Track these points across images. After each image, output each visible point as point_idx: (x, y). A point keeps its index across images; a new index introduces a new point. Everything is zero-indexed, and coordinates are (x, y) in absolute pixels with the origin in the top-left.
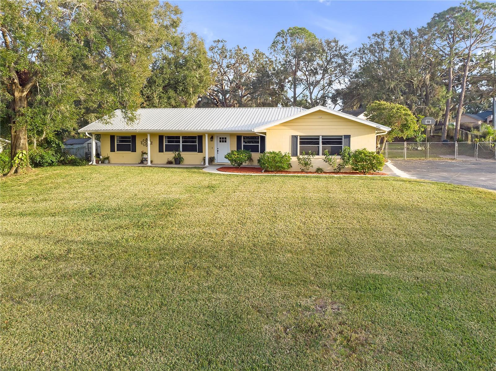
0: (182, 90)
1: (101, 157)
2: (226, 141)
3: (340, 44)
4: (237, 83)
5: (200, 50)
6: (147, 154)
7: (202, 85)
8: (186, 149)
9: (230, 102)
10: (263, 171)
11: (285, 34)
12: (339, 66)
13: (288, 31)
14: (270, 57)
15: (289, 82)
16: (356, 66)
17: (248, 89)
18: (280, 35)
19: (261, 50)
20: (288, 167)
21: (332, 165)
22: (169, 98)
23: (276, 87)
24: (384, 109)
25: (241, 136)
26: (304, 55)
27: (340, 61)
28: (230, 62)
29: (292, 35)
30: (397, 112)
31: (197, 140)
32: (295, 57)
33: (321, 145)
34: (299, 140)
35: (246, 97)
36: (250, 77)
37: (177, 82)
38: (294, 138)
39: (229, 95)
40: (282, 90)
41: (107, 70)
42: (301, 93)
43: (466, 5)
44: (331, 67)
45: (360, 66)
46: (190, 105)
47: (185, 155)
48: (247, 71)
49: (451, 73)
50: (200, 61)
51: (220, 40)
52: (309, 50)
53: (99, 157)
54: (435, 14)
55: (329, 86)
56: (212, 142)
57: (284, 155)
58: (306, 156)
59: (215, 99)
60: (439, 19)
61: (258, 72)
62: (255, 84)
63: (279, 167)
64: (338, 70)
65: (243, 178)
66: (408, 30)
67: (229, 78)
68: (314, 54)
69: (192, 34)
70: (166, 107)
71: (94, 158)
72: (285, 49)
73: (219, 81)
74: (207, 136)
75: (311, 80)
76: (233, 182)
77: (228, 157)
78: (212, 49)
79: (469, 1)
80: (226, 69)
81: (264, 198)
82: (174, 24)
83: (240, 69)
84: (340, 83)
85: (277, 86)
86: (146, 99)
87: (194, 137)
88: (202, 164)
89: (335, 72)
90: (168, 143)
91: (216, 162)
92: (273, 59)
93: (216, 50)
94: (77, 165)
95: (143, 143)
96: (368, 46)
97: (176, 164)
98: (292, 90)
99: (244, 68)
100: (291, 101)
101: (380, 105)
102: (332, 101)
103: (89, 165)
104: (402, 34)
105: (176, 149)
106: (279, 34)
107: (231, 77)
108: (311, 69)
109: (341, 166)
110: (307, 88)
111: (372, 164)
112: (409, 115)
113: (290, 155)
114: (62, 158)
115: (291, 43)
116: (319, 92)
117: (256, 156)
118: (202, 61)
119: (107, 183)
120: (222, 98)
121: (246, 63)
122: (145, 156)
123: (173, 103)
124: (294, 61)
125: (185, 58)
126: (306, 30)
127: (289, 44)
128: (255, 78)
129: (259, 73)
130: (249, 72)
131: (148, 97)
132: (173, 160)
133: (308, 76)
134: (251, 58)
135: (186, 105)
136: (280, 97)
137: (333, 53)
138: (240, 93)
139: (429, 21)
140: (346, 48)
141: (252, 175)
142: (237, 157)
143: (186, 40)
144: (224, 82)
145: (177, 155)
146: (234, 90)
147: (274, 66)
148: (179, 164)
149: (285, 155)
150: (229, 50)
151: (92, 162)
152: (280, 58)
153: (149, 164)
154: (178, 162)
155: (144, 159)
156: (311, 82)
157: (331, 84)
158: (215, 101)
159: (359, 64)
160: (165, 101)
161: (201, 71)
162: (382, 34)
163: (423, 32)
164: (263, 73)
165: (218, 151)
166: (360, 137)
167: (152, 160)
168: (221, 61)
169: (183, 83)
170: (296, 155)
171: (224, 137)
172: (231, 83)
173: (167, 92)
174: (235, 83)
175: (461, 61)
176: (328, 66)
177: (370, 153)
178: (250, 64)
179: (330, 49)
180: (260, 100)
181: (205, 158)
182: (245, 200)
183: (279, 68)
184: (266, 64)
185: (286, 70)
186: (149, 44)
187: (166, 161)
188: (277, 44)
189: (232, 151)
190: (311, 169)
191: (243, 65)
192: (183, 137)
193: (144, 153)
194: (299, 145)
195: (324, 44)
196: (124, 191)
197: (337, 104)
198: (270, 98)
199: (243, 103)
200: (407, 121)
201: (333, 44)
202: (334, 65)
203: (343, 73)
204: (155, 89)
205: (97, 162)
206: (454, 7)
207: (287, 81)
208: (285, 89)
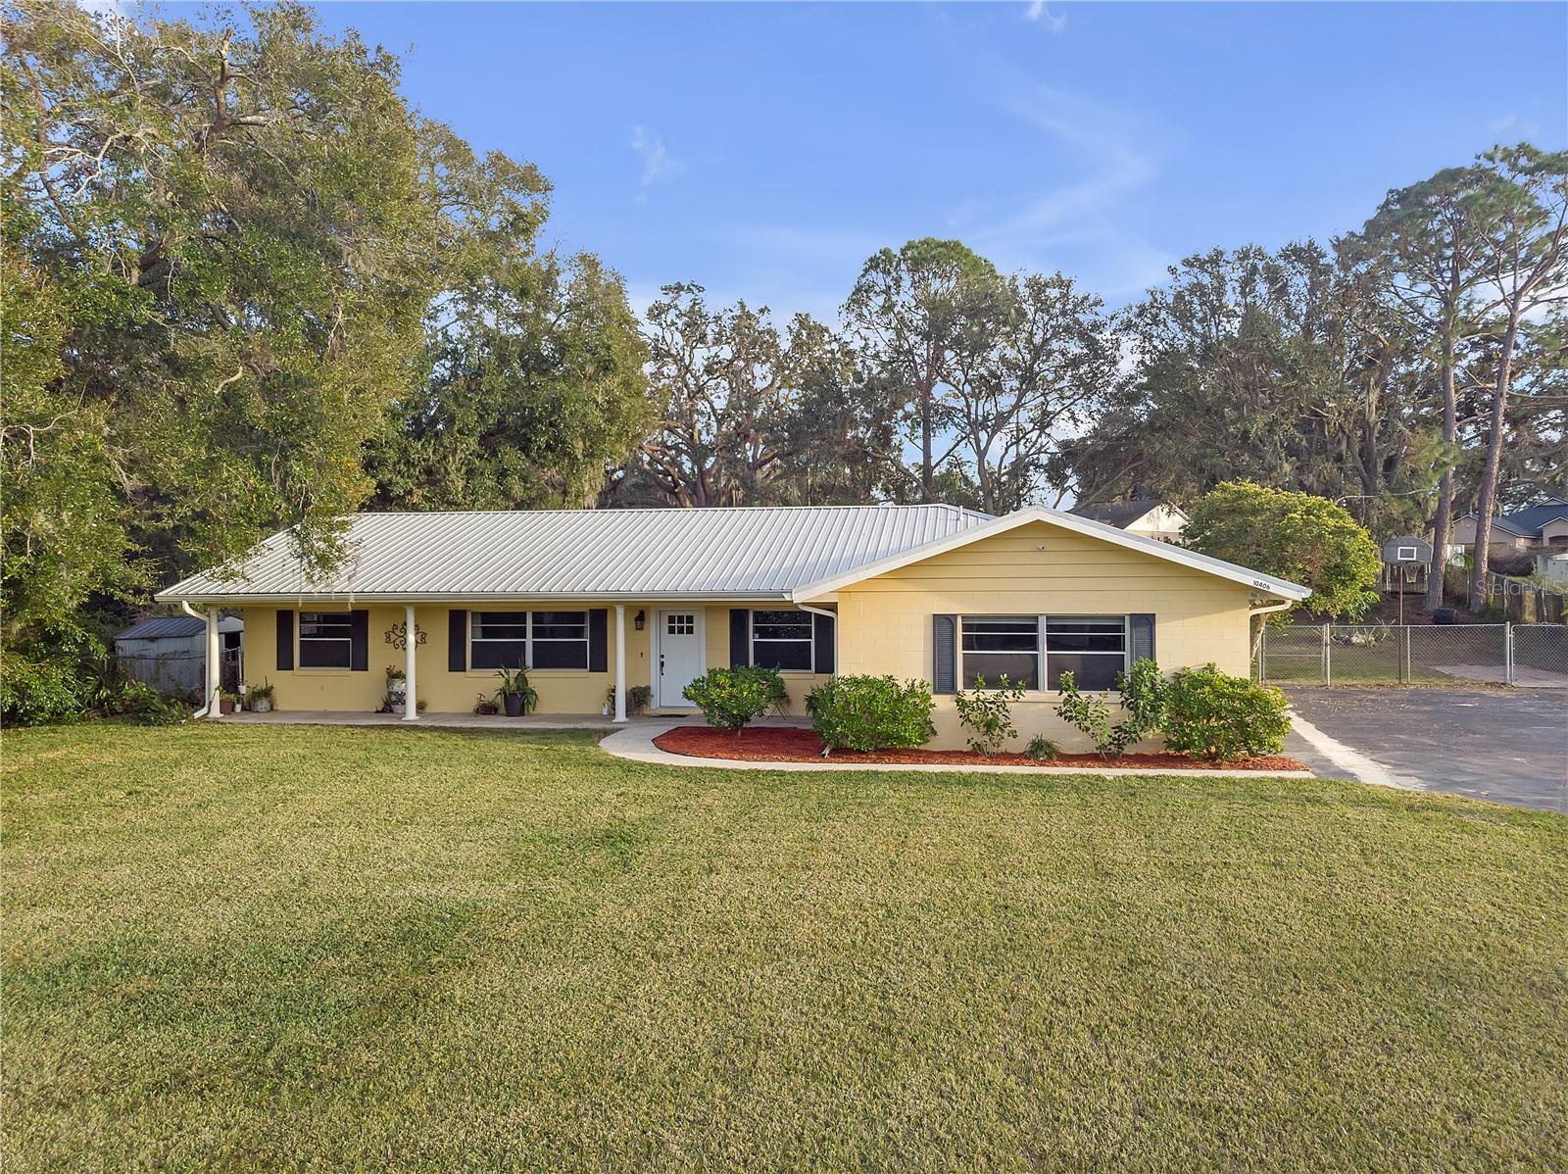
0: (548, 447)
1: (243, 689)
2: (690, 631)
3: (1077, 291)
4: (737, 423)
5: (607, 312)
6: (404, 677)
7: (615, 429)
8: (546, 658)
9: (717, 481)
10: (827, 751)
11: (894, 263)
12: (1075, 363)
13: (903, 252)
14: (847, 337)
15: (906, 417)
16: (1129, 362)
17: (775, 442)
18: (878, 266)
19: (816, 318)
20: (921, 736)
21: (1090, 732)
22: (502, 474)
23: (864, 433)
24: (1255, 512)
25: (747, 611)
26: (955, 331)
27: (1075, 348)
28: (717, 356)
29: (916, 265)
30: (1306, 523)
31: (587, 625)
32: (926, 337)
33: (1043, 652)
34: (960, 633)
35: (768, 465)
36: (782, 401)
37: (529, 422)
38: (943, 624)
39: (712, 459)
40: (886, 443)
41: (239, 376)
42: (948, 455)
43: (1497, 160)
44: (1045, 369)
45: (1142, 362)
46: (577, 496)
47: (542, 681)
48: (771, 385)
49: (1452, 385)
50: (608, 348)
51: (685, 284)
52: (973, 313)
53: (236, 691)
54: (1391, 191)
55: (1042, 429)
56: (640, 632)
57: (904, 687)
58: (990, 694)
59: (667, 473)
60: (1403, 207)
61: (806, 387)
62: (796, 424)
63: (889, 737)
64: (1067, 378)
65: (749, 789)
66: (1304, 244)
67: (712, 407)
68: (990, 326)
69: (583, 258)
70: (490, 506)
71: (215, 695)
72: (896, 310)
73: (681, 415)
74: (620, 611)
75: (980, 413)
76: (709, 809)
77: (697, 691)
78: (659, 314)
79: (1505, 149)
80: (705, 378)
81: (834, 911)
82: (521, 225)
83: (749, 377)
84: (1076, 421)
85: (868, 430)
86: (423, 478)
87: (578, 617)
88: (605, 713)
89: (1057, 386)
90: (484, 637)
91: (654, 706)
92: (857, 344)
93: (671, 316)
94: (148, 723)
95: (393, 637)
96: (1170, 300)
97: (508, 715)
98: (920, 442)
99: (761, 375)
100: (915, 480)
101: (1240, 496)
102: (1050, 479)
103: (193, 721)
104: (1285, 256)
105: (510, 658)
106: (874, 264)
107: (720, 404)
108: (982, 376)
109: (1126, 732)
110: (968, 436)
111: (1241, 725)
112: (1354, 534)
113: (929, 690)
114: (104, 693)
115: (912, 292)
116: (1007, 450)
117: (799, 683)
118: (615, 348)
119: (216, 817)
120: (692, 469)
121: (768, 358)
122: (398, 687)
123: (517, 489)
124: (922, 351)
125: (557, 339)
126: (963, 248)
127: (905, 297)
128: (796, 407)
129: (810, 388)
130: (779, 388)
131: (429, 472)
132: (500, 700)
133: (970, 400)
134: (785, 344)
135: (564, 496)
136: (881, 467)
137: (1053, 323)
138: (750, 454)
139: (1372, 214)
140: (1096, 304)
141: (782, 773)
142: (731, 696)
143: (564, 280)
144: (696, 416)
145: (512, 681)
146: (729, 445)
147: (859, 368)
148: (521, 713)
149: (912, 691)
150: (711, 315)
151: (204, 711)
152: (879, 340)
153: (411, 714)
154: (518, 705)
155: (394, 698)
156: (980, 418)
157: (1049, 424)
158: (670, 478)
159: (1139, 357)
160: (489, 483)
161: (613, 382)
162: (1216, 259)
163: (1352, 251)
164: (821, 386)
165: (662, 664)
166: (1190, 622)
167: (420, 699)
168: (687, 353)
169: (551, 424)
170: (951, 688)
171: (685, 614)
172: (720, 423)
173: (494, 454)
174: (733, 423)
175: (1475, 346)
176: (1035, 366)
177: (1232, 684)
178: (781, 363)
179: (1044, 306)
180: (814, 475)
181: (614, 691)
182: (753, 917)
183: (875, 372)
184: (834, 360)
185: (896, 379)
186: (404, 282)
187: (472, 704)
188: (868, 297)
189: (713, 673)
190: (1009, 745)
191: (757, 366)
192: (538, 617)
193: (396, 675)
194: (960, 652)
195: (1024, 292)
196: (268, 856)
197: (1065, 490)
198: (847, 471)
199: (759, 487)
200: (1344, 554)
201: (1053, 293)
202: (1057, 359)
203: (1088, 388)
204: (450, 443)
205: (227, 708)
206: (1453, 168)
207: (900, 413)
208: (895, 440)
